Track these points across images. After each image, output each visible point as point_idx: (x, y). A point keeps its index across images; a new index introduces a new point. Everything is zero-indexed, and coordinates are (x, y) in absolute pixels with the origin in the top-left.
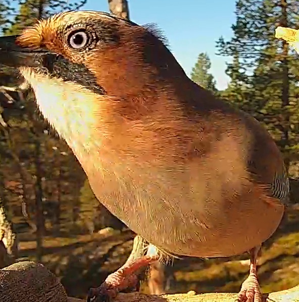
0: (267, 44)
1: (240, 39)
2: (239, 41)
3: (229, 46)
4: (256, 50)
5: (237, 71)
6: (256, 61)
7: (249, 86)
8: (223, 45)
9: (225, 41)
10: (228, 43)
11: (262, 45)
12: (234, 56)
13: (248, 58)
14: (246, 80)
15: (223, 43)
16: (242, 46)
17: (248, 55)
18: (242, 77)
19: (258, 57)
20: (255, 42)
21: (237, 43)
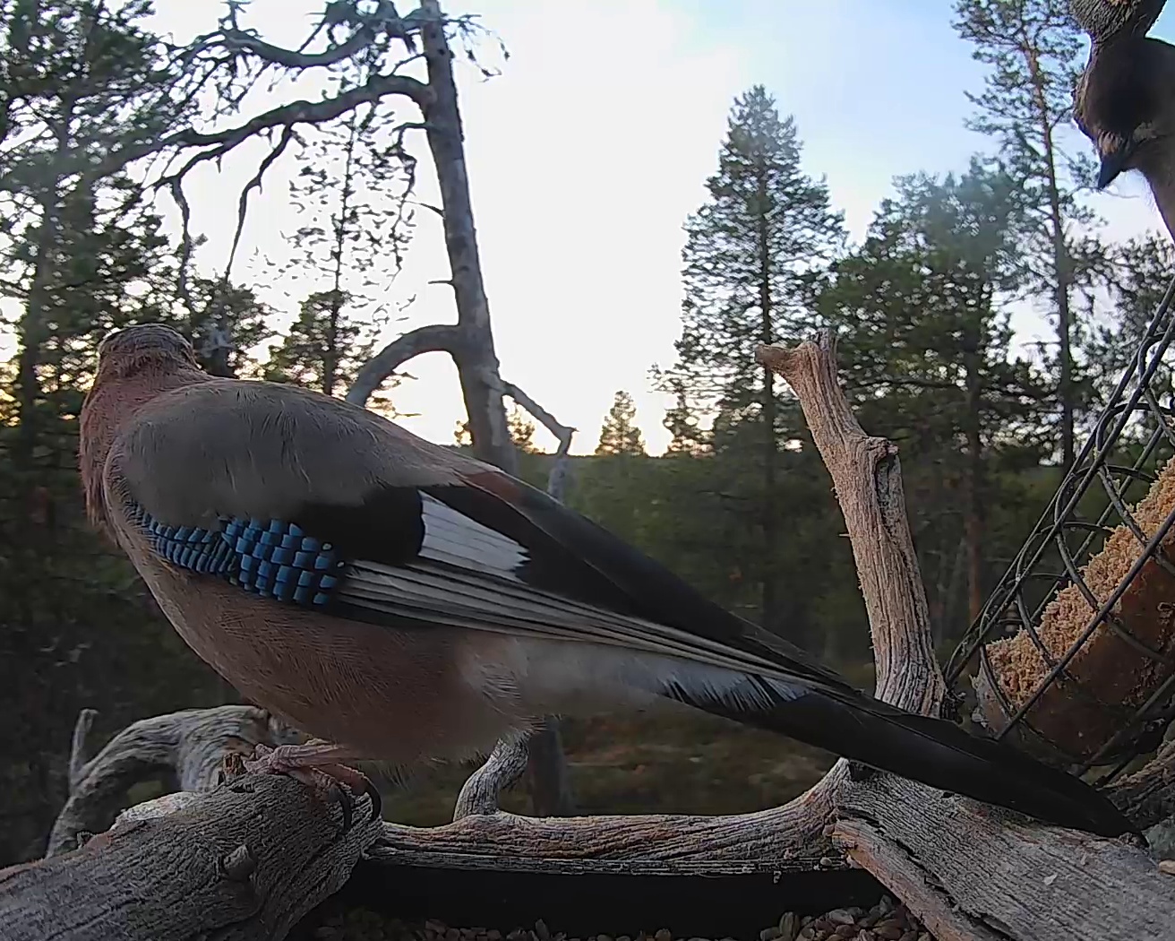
0: (736, 374)
1: (688, 365)
2: (687, 369)
3: (669, 376)
4: (716, 385)
5: (682, 422)
6: (717, 403)
7: (704, 447)
8: (658, 376)
9: (662, 370)
10: (667, 372)
11: (727, 376)
12: (679, 394)
13: (702, 398)
14: (698, 437)
15: (658, 372)
16: (691, 378)
17: (703, 394)
18: (691, 433)
19: (722, 397)
20: (715, 371)
21: (684, 371)
